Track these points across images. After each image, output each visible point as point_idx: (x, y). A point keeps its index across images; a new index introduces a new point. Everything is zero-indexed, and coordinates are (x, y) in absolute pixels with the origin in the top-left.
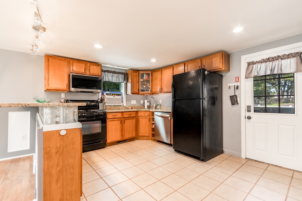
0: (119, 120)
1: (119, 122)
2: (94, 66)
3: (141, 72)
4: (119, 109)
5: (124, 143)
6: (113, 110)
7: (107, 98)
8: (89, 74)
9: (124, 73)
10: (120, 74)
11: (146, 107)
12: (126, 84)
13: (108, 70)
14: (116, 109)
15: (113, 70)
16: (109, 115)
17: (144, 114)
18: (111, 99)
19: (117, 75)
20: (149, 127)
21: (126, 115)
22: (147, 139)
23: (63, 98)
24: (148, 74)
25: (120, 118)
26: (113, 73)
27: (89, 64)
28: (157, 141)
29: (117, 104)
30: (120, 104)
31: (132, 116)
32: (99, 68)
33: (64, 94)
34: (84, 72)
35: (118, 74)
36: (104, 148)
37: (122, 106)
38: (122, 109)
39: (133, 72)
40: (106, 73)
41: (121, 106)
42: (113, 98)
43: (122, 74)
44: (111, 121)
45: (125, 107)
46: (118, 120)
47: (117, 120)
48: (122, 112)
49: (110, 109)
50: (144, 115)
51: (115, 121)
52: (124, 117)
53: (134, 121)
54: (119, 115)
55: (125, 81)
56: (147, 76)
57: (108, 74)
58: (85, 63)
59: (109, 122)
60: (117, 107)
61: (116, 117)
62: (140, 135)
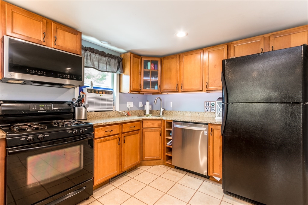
0: (116, 138)
1: (116, 141)
3: (143, 59)
4: (108, 117)
5: (122, 176)
7: (89, 98)
8: (55, 47)
9: (118, 57)
10: (112, 58)
11: (148, 112)
12: (120, 75)
13: (92, 48)
15: (100, 49)
16: (98, 130)
17: (153, 124)
18: (96, 99)
19: (107, 58)
20: (159, 144)
21: (126, 129)
22: (157, 163)
24: (155, 63)
25: (118, 134)
26: (100, 54)
27: (53, 25)
28: (174, 167)
29: (105, 108)
30: (111, 108)
31: (135, 129)
34: (42, 40)
35: (109, 57)
37: (114, 111)
38: (114, 116)
39: (134, 57)
40: (89, 53)
41: (112, 111)
42: (99, 98)
43: (115, 59)
44: (102, 142)
45: (118, 112)
46: (114, 139)
47: (112, 140)
48: (121, 124)
50: (152, 126)
51: (108, 142)
52: (124, 131)
53: (139, 136)
54: (116, 130)
55: (119, 70)
56: (153, 66)
57: (93, 55)
58: (45, 21)
59: (99, 144)
60: (107, 112)
61: (112, 133)
62: (145, 158)
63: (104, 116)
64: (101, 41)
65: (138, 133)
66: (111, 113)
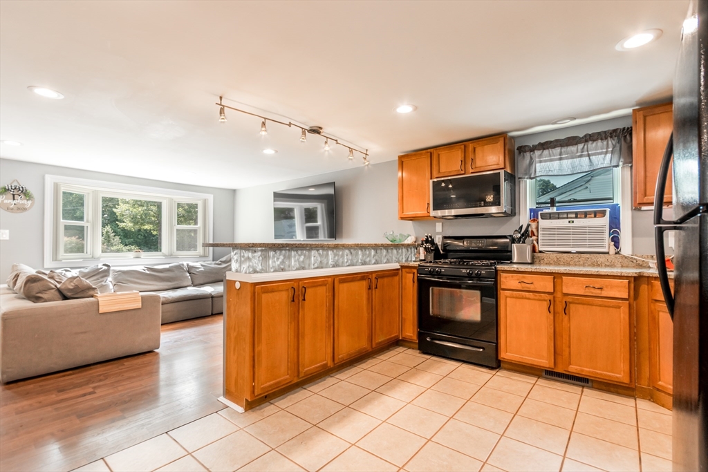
0: (545, 300)
2: (487, 147)
4: (593, 265)
6: (569, 264)
7: (544, 229)
9: (615, 131)
12: (631, 168)
13: (542, 142)
14: (580, 265)
15: (562, 136)
16: (506, 277)
18: (559, 229)
19: (580, 146)
21: (573, 287)
23: (439, 233)
25: (549, 293)
26: (562, 146)
27: (471, 146)
29: (584, 246)
30: (603, 246)
31: (604, 293)
32: (500, 145)
33: (441, 224)
34: (460, 168)
35: (586, 141)
37: (613, 252)
38: (612, 266)
39: (645, 116)
40: (537, 153)
41: (608, 253)
42: (568, 227)
44: (512, 297)
45: (627, 258)
46: (539, 300)
47: (534, 299)
49: (557, 263)
51: (527, 301)
52: (565, 292)
54: (545, 284)
55: (621, 159)
57: (546, 152)
58: (463, 146)
59: (508, 299)
60: (588, 256)
61: (532, 287)
62: (660, 383)
63: (581, 263)
64: (555, 123)
65: (619, 307)
66: (601, 258)
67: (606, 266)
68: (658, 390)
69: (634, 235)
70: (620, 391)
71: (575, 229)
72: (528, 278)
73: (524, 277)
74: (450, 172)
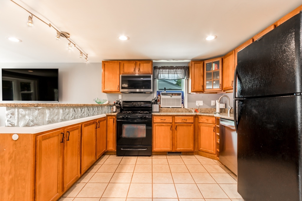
0: (169, 126)
1: (169, 127)
2: (144, 64)
3: (206, 62)
4: (177, 112)
5: (177, 155)
6: (170, 112)
7: (162, 99)
8: (139, 73)
9: (184, 67)
10: (179, 69)
11: (218, 110)
12: (187, 80)
13: (163, 66)
14: (174, 112)
15: (169, 65)
16: (156, 118)
17: (207, 120)
18: (167, 99)
19: (175, 70)
20: (214, 140)
21: (178, 120)
22: (212, 156)
23: (120, 100)
24: (217, 63)
25: (171, 123)
26: (169, 69)
27: (138, 63)
29: (175, 105)
30: (180, 105)
31: (187, 122)
32: (149, 65)
33: (121, 95)
34: (133, 71)
35: (176, 69)
36: (149, 156)
37: (183, 107)
38: (182, 112)
39: (194, 64)
40: (161, 70)
41: (181, 108)
42: (170, 99)
43: (181, 69)
44: (158, 126)
45: (186, 109)
46: (167, 126)
47: (166, 126)
48: (173, 116)
49: (167, 112)
50: (206, 121)
51: (163, 127)
52: (176, 122)
53: (192, 128)
54: (169, 120)
55: (186, 76)
56: (217, 66)
57: (164, 70)
58: (135, 62)
59: (156, 127)
60: (176, 109)
61: (165, 121)
62: (201, 149)
63: (174, 111)
64: (168, 60)
65: (191, 126)
66: (180, 109)
67: (181, 112)
68: (200, 151)
69: (188, 102)
70: (190, 154)
71: (172, 99)
72: (164, 118)
73: (162, 118)
74: (129, 72)
